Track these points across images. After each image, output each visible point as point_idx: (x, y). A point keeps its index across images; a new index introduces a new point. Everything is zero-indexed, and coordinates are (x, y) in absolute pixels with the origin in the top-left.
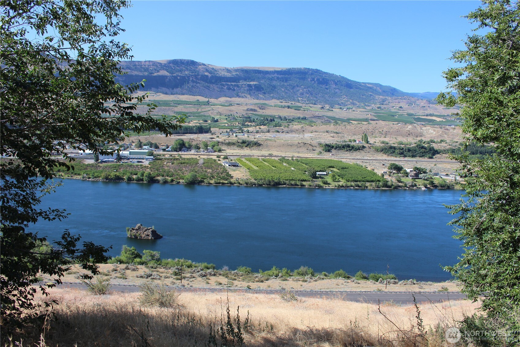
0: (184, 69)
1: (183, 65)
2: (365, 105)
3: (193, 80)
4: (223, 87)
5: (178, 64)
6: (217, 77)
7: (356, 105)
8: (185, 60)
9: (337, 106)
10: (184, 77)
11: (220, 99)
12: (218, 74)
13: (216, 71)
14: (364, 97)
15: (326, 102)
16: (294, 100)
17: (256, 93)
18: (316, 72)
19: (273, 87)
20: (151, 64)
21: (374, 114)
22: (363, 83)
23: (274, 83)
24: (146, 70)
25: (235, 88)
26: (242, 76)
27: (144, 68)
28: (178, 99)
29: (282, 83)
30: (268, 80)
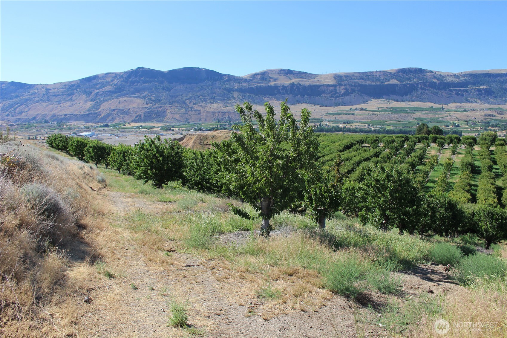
0: (412, 77)
1: (411, 74)
3: (421, 87)
4: (452, 93)
5: (407, 73)
6: (445, 83)
8: (413, 68)
10: (413, 85)
11: (450, 105)
12: (445, 80)
13: (443, 77)
17: (486, 98)
19: (505, 90)
20: (382, 74)
24: (378, 79)
25: (464, 94)
26: (471, 81)
27: (375, 78)
28: (410, 106)
30: (499, 83)
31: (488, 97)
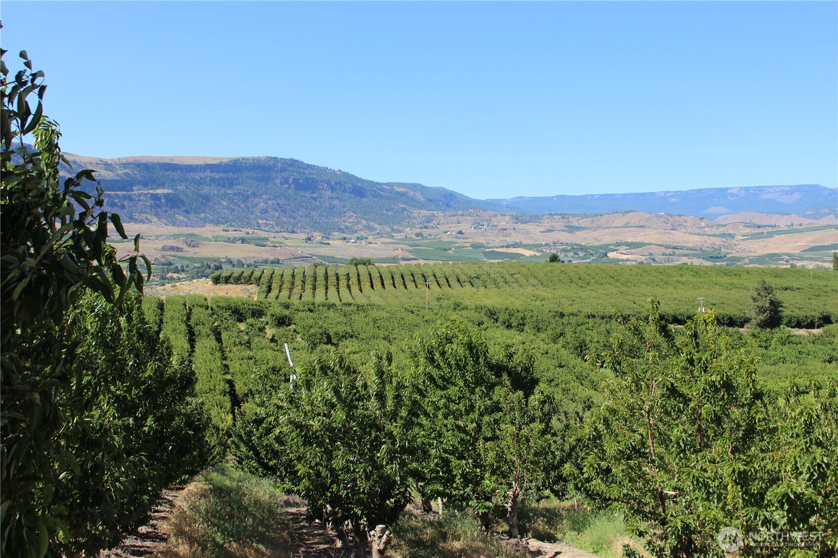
2: (393, 230)
7: (375, 229)
9: (336, 233)
14: (390, 213)
15: (316, 226)
16: (249, 225)
17: (169, 212)
18: (291, 165)
19: (204, 198)
21: (409, 248)
22: (387, 184)
23: (206, 190)
25: (125, 203)
26: (138, 177)
29: (223, 190)
30: (192, 184)
31: (172, 212)
